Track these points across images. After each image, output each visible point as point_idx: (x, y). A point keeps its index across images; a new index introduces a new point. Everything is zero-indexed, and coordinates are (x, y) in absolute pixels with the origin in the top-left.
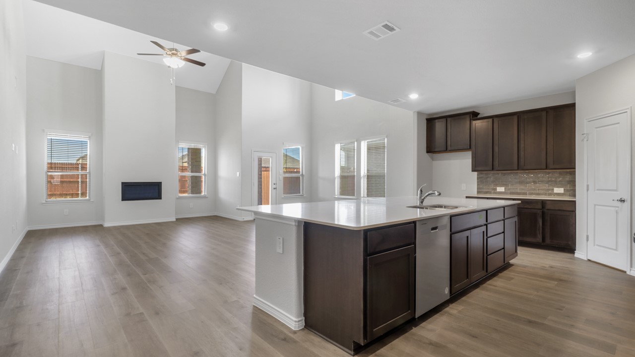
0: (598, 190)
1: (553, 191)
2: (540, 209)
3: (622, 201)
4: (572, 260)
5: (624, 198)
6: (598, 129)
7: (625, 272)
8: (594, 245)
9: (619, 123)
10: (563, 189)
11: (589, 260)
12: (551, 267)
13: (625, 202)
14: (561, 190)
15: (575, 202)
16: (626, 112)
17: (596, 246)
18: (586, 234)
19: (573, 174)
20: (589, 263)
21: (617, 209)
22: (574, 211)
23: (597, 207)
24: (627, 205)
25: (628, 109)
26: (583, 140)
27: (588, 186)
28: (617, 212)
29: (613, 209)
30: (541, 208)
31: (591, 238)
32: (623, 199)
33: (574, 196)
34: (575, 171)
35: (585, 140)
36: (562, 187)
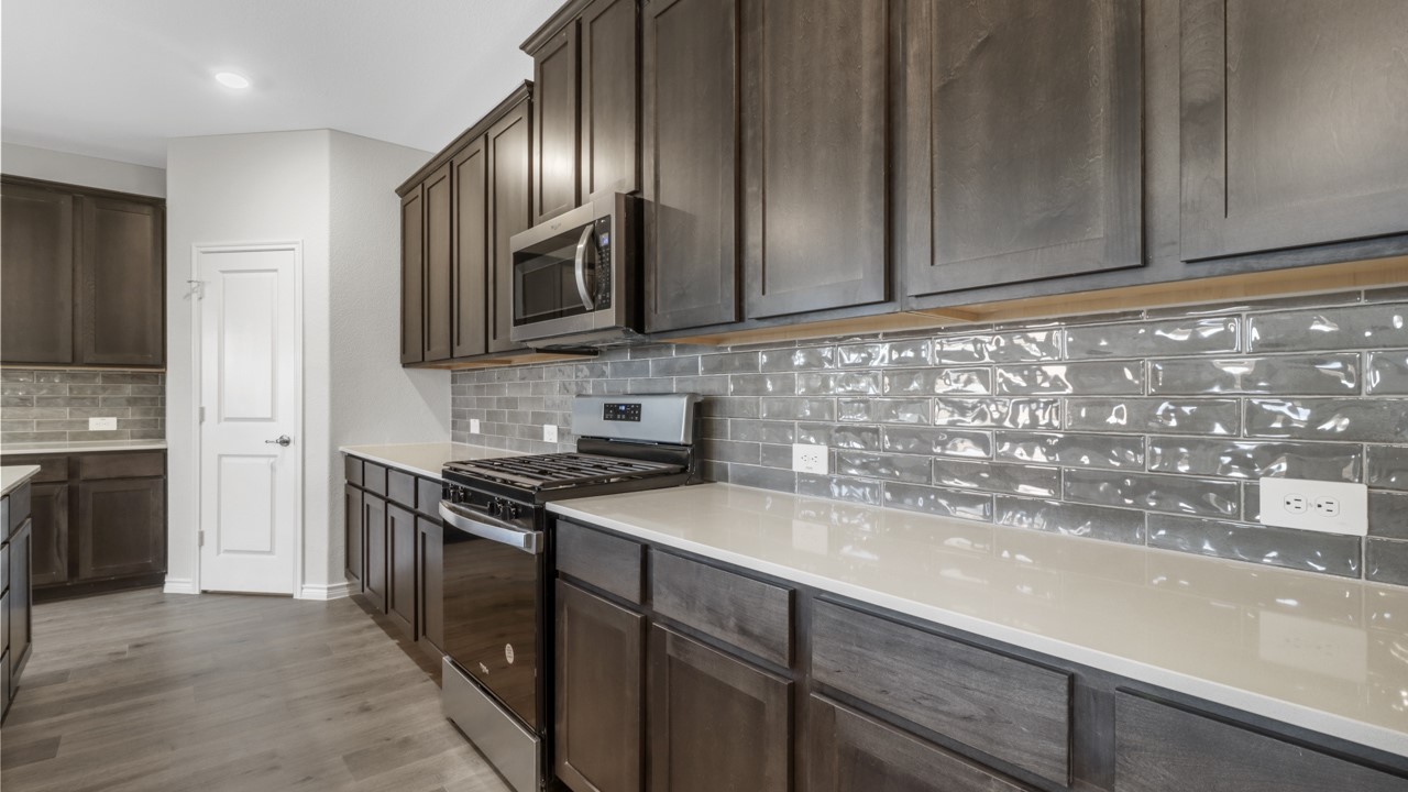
0: (227, 419)
1: (87, 427)
2: (64, 482)
3: (285, 442)
4: (160, 608)
5: (289, 433)
6: (225, 275)
7: (290, 596)
8: (218, 553)
9: (276, 270)
10: (114, 420)
11: (205, 592)
12: (138, 646)
13: (291, 444)
14: (109, 424)
15: (163, 453)
16: (293, 249)
17: (222, 555)
18: (198, 530)
19: (161, 379)
20: (208, 599)
21: (272, 460)
22: (161, 478)
23: (224, 460)
24: (292, 451)
25: (296, 243)
26: (188, 296)
27: (202, 410)
28: (273, 468)
29: (263, 461)
30: (66, 478)
31: (210, 539)
32: (285, 438)
33: (162, 436)
34: (164, 374)
35: (195, 297)
36: (112, 416)
